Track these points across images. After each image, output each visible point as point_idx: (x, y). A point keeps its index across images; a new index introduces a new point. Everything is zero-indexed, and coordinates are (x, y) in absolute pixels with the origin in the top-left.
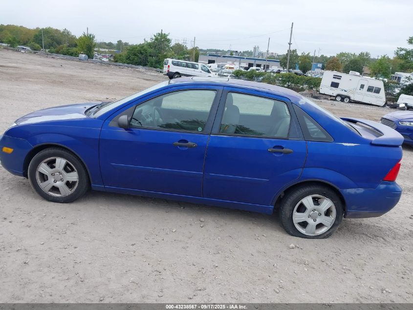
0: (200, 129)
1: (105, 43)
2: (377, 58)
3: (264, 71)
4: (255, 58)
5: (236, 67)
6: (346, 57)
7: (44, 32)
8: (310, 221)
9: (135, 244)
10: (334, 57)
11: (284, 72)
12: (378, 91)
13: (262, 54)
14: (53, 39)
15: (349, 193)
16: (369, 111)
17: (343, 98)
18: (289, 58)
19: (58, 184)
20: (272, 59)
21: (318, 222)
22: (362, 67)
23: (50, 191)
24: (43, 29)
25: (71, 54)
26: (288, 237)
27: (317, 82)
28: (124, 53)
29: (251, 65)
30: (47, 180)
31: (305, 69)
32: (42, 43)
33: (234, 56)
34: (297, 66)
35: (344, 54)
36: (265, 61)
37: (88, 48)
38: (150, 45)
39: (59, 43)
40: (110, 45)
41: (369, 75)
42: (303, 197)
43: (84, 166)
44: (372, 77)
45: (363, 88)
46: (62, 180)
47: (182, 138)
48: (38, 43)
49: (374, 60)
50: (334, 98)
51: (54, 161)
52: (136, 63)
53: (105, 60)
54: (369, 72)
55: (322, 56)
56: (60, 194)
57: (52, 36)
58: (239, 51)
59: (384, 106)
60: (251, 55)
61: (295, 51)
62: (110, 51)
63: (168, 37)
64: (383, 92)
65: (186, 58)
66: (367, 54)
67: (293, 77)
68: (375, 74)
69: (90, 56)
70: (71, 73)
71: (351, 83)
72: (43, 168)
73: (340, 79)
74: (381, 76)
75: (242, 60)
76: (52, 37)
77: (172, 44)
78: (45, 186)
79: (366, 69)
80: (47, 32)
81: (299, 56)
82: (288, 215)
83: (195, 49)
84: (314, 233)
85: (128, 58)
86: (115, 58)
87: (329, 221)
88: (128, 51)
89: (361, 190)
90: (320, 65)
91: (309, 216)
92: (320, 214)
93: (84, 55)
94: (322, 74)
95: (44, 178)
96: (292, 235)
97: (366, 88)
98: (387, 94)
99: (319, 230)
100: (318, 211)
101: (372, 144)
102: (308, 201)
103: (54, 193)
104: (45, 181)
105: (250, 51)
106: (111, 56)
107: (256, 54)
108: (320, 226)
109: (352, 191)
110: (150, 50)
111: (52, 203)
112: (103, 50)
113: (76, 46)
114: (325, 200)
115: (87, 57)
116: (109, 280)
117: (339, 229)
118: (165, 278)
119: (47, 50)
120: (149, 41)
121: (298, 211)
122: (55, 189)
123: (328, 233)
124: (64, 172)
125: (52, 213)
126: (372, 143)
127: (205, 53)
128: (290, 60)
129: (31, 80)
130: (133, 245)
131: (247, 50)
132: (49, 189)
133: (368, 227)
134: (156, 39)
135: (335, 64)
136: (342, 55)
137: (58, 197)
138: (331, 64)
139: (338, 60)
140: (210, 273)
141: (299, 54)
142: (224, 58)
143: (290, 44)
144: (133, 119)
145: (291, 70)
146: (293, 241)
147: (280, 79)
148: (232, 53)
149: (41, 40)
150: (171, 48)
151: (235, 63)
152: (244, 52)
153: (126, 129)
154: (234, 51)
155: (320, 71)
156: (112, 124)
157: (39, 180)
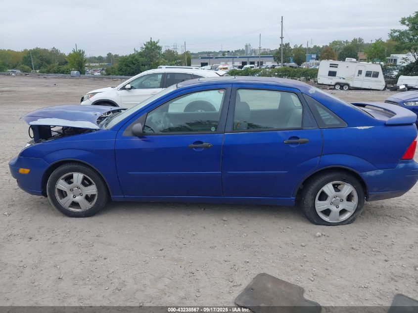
0: (213, 129)
1: (95, 58)
2: (370, 43)
3: (258, 68)
4: (248, 56)
5: (230, 66)
6: (339, 45)
7: (32, 53)
8: (333, 208)
9: (163, 249)
10: (327, 46)
11: (279, 66)
12: (376, 75)
13: (254, 51)
14: (42, 59)
15: (368, 176)
16: (370, 95)
17: (342, 86)
18: (282, 52)
19: (78, 199)
20: (266, 55)
21: (341, 208)
22: (357, 54)
23: (70, 207)
24: (31, 50)
25: (63, 72)
26: (312, 227)
27: (314, 73)
28: (116, 65)
29: (244, 63)
30: (67, 195)
31: (299, 61)
32: (31, 65)
33: (226, 56)
34: (292, 60)
35: (337, 42)
36: (257, 58)
37: (79, 63)
38: (141, 54)
39: (48, 62)
40: (100, 59)
41: (365, 60)
42: (323, 185)
43: (102, 178)
44: (368, 62)
45: (361, 74)
46: (81, 194)
47: (196, 140)
48: (28, 65)
49: (368, 44)
50: (333, 87)
51: (71, 177)
52: (129, 73)
53: (96, 74)
54: (365, 57)
55: (315, 46)
56: (81, 208)
57: (40, 56)
58: (231, 51)
59: (384, 90)
60: (244, 53)
61: (287, 45)
62: (101, 65)
63: (158, 45)
64: (381, 76)
65: (179, 63)
66: (360, 40)
67: (289, 71)
68: (371, 58)
69: (82, 72)
70: (67, 91)
71: (348, 70)
72: (62, 185)
73: (337, 67)
74: (377, 61)
75: (235, 59)
76: (41, 58)
77: (163, 50)
78: (65, 202)
79: (361, 55)
80: (36, 53)
81: (292, 49)
82: (310, 204)
83: (187, 53)
84: (338, 220)
85: (120, 70)
86: (107, 71)
87: (351, 206)
88: (119, 63)
89: (381, 172)
90: (314, 56)
91: (332, 203)
92: (342, 200)
93: (76, 72)
94: (318, 64)
95: (63, 194)
96: (317, 224)
97: (364, 73)
98: (385, 77)
99: (342, 216)
100: (339, 197)
101: (386, 125)
102: (328, 189)
103: (74, 208)
104: (64, 197)
105: (241, 50)
106: (103, 69)
107: (249, 52)
108: (343, 212)
109: (372, 173)
110: (141, 59)
111: (74, 219)
112: (94, 64)
113: (66, 63)
114: (345, 186)
115: (79, 73)
116: (145, 286)
117: (362, 214)
118: (199, 278)
119: (38, 71)
120: (139, 50)
121: (320, 199)
122: (75, 204)
123: (351, 218)
124: (82, 186)
125: (75, 228)
126: (387, 123)
127: (196, 56)
128: (284, 54)
129: (27, 101)
130: (161, 250)
131: (238, 49)
132: (70, 204)
133: (389, 208)
134: (147, 48)
135: (330, 54)
136: (335, 43)
137: (78, 212)
138: (326, 54)
139: (332, 49)
140: (243, 269)
141: (292, 47)
142: (217, 59)
143: (282, 38)
144: (145, 127)
145: (286, 64)
146: (319, 230)
147: (276, 74)
148: (224, 53)
149: (31, 62)
150: (162, 55)
151: (228, 63)
152: (236, 51)
153: (140, 137)
154: (225, 52)
155: (314, 61)
156: (126, 133)
157: (58, 197)
